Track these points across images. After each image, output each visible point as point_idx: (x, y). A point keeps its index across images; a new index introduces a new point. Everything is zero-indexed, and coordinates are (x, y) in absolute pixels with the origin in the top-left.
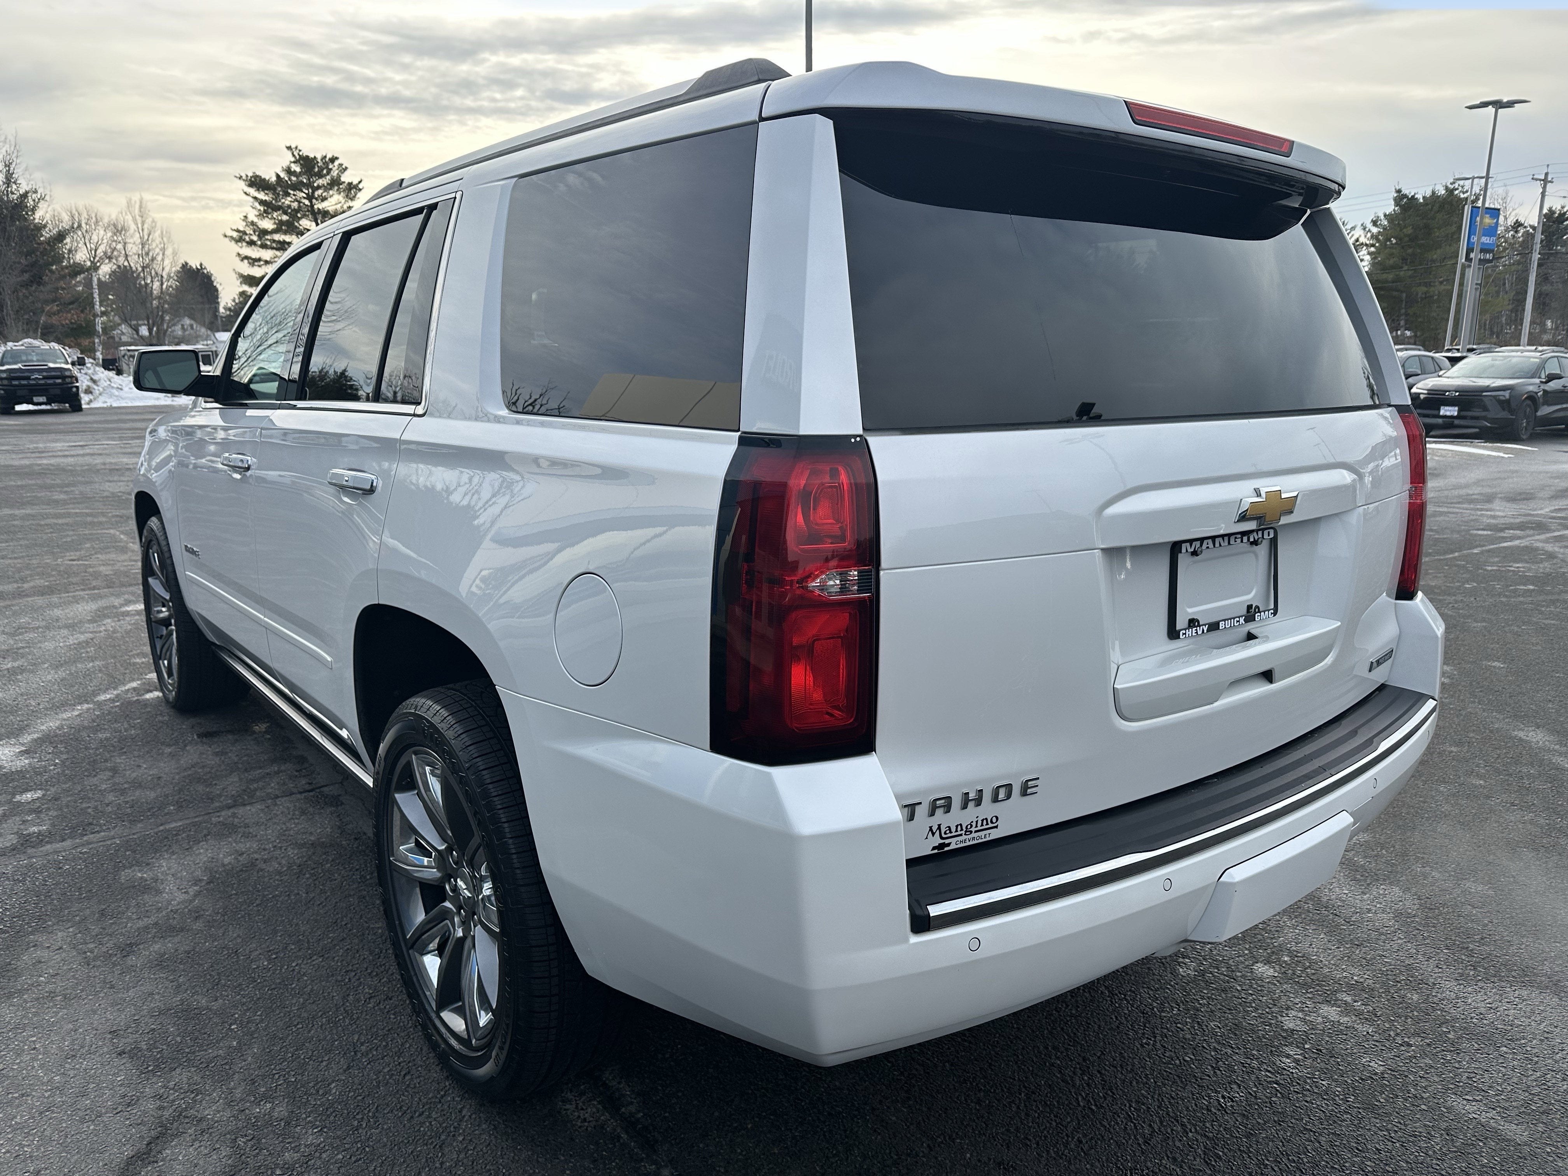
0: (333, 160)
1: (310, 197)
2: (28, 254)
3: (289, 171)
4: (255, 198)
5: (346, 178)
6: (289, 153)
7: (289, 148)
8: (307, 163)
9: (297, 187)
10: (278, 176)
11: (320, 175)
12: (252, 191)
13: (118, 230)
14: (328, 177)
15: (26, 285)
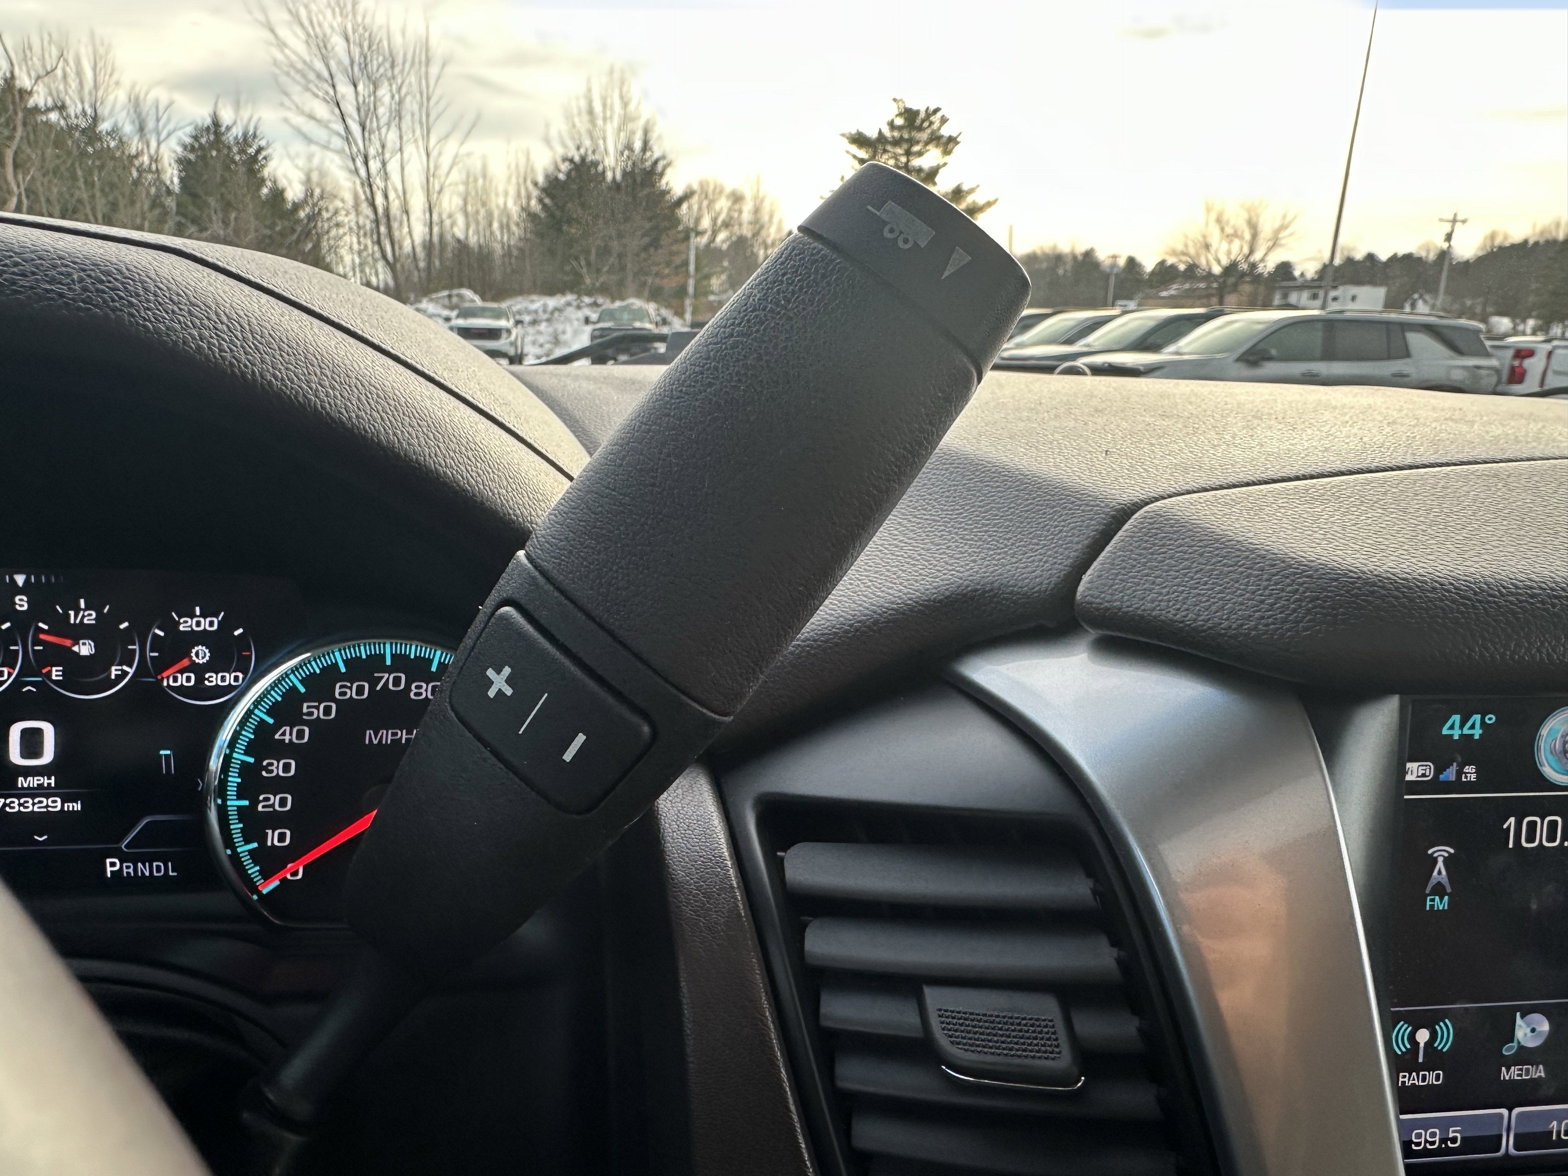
0: (937, 110)
1: (908, 153)
2: (650, 219)
3: (891, 125)
4: (855, 157)
5: (946, 131)
6: (895, 105)
7: (895, 100)
8: (910, 115)
9: (896, 143)
10: (880, 132)
11: (920, 129)
12: (854, 149)
13: (737, 198)
14: (929, 131)
15: (645, 249)
